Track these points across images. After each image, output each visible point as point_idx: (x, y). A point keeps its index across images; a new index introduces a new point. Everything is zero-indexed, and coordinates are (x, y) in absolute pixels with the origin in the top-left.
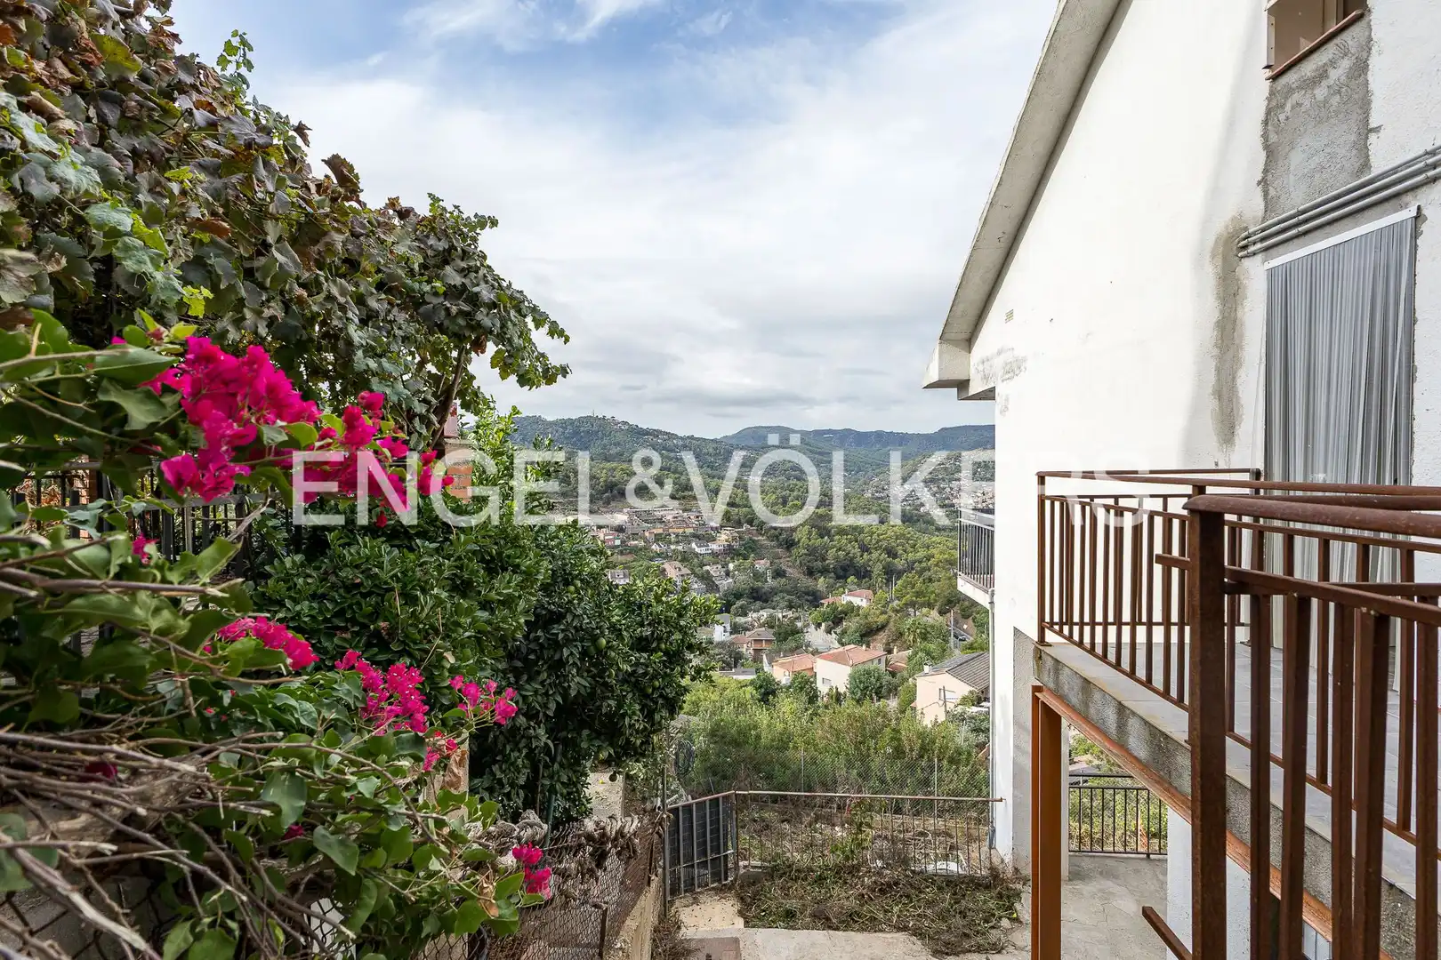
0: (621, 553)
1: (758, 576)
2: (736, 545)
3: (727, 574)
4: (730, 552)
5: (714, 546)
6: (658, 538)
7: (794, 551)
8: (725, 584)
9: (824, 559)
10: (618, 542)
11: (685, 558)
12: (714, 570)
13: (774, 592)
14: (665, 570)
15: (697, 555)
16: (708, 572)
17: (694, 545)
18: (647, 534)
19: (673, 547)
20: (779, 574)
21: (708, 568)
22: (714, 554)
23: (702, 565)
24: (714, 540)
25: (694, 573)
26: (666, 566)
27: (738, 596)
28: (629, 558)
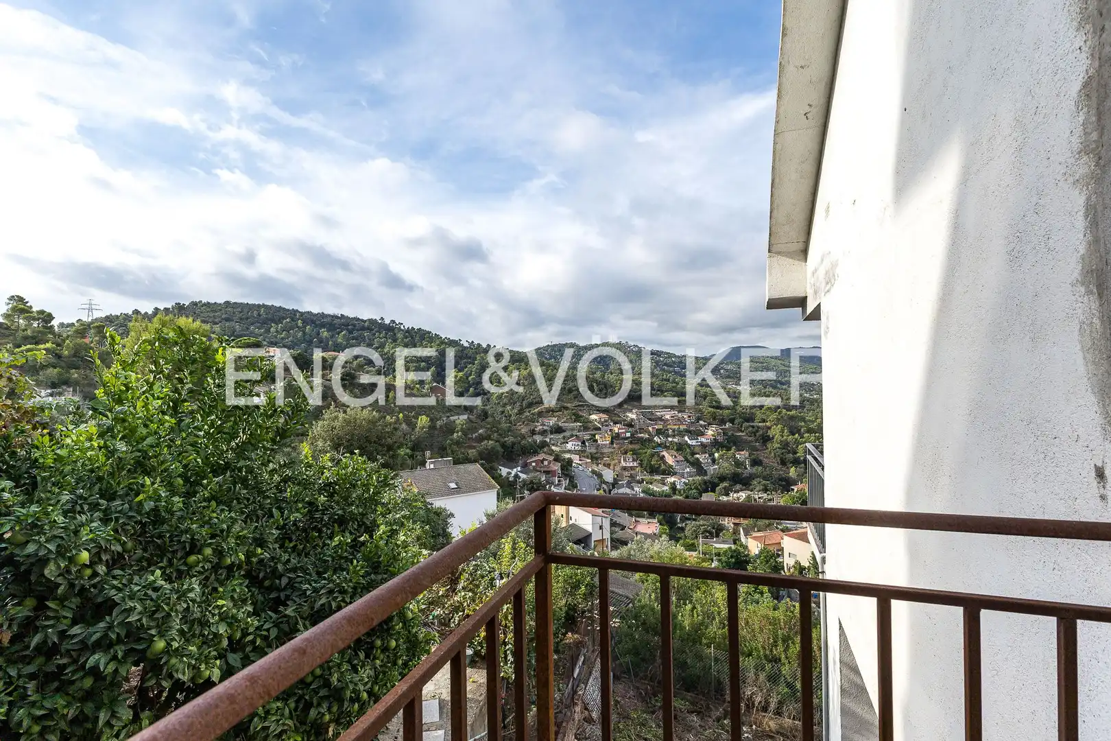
0: (631, 443)
1: (738, 464)
2: (720, 439)
3: (714, 461)
4: (716, 444)
5: (703, 440)
6: (659, 432)
7: (769, 445)
8: (712, 469)
9: (795, 453)
10: (628, 435)
11: (680, 448)
12: (702, 458)
13: (752, 477)
14: (664, 456)
15: (689, 446)
16: (698, 459)
17: (686, 438)
18: (650, 429)
19: (670, 439)
20: (755, 462)
21: (697, 456)
22: (703, 445)
23: (693, 454)
24: (702, 434)
25: (687, 460)
26: (665, 453)
27: (722, 479)
28: (636, 447)
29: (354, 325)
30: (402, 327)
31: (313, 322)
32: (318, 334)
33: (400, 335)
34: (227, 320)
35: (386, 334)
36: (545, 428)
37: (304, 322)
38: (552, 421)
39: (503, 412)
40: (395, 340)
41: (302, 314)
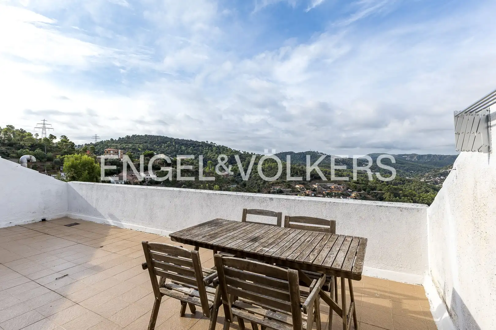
2: (358, 198)
6: (328, 194)
10: (313, 195)
18: (324, 192)
24: (349, 196)
29: (196, 144)
30: (215, 145)
31: (179, 143)
32: (181, 148)
33: (214, 149)
34: (146, 142)
35: (209, 148)
36: (275, 191)
37: (175, 143)
38: (278, 188)
39: (256, 183)
40: (212, 151)
41: (175, 140)
